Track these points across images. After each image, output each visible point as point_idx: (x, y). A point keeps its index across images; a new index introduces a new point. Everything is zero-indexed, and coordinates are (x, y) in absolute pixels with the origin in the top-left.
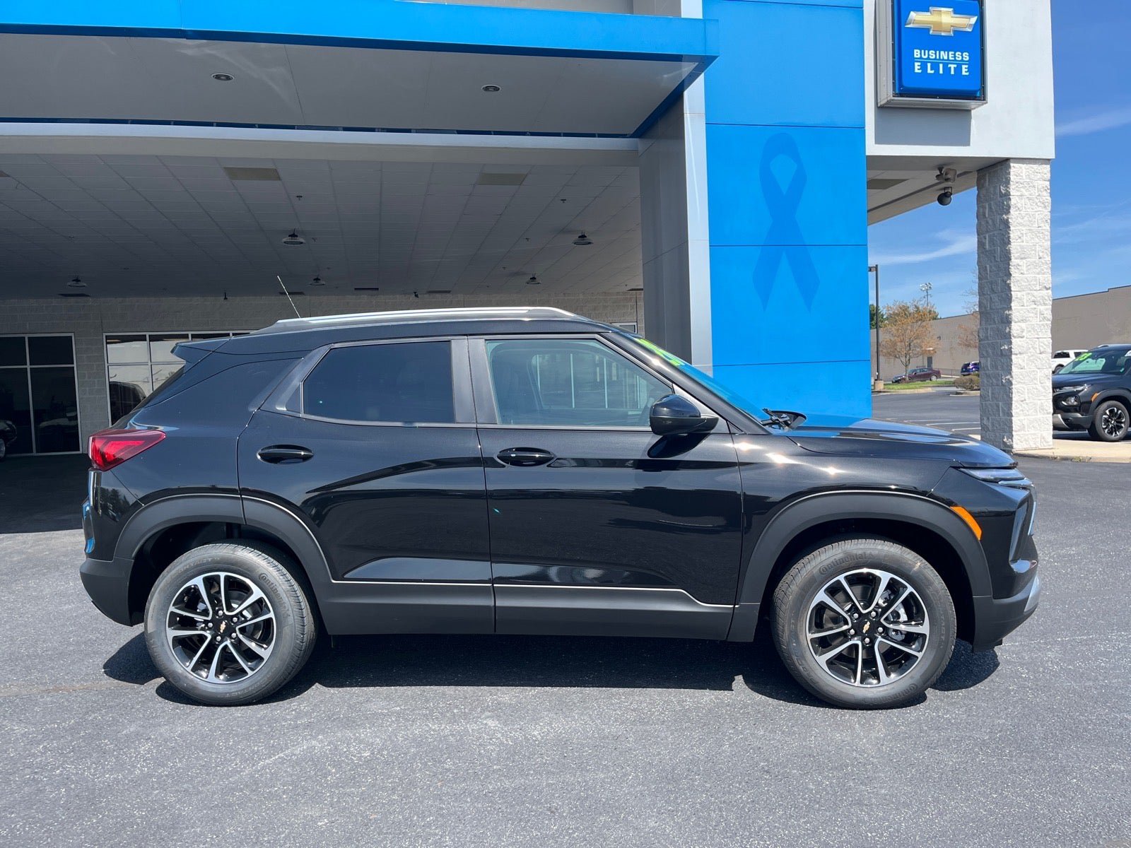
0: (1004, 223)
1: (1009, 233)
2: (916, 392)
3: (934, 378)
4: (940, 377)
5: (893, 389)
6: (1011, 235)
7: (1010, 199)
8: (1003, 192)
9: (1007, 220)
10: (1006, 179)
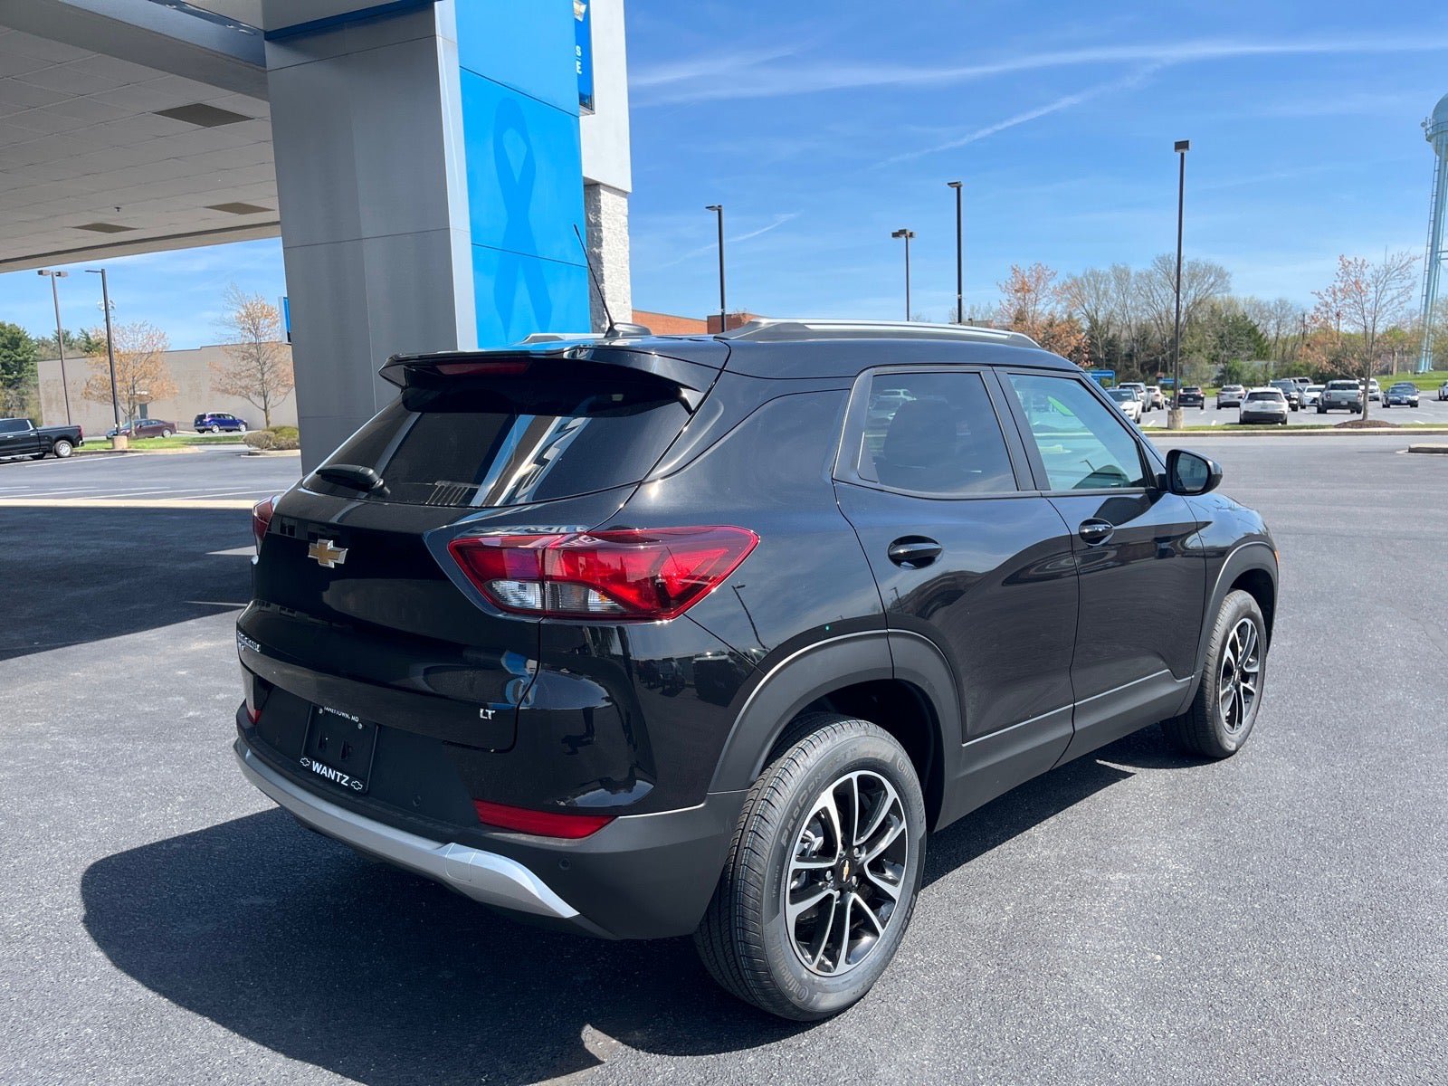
0: (595, 257)
1: (602, 270)
2: (181, 452)
3: (167, 433)
4: (175, 432)
5: (144, 447)
6: (605, 273)
7: (601, 231)
8: (593, 221)
9: (599, 254)
10: (596, 206)
